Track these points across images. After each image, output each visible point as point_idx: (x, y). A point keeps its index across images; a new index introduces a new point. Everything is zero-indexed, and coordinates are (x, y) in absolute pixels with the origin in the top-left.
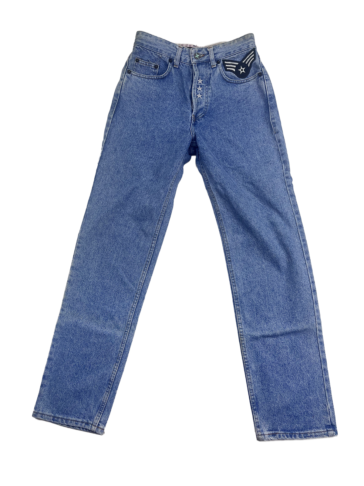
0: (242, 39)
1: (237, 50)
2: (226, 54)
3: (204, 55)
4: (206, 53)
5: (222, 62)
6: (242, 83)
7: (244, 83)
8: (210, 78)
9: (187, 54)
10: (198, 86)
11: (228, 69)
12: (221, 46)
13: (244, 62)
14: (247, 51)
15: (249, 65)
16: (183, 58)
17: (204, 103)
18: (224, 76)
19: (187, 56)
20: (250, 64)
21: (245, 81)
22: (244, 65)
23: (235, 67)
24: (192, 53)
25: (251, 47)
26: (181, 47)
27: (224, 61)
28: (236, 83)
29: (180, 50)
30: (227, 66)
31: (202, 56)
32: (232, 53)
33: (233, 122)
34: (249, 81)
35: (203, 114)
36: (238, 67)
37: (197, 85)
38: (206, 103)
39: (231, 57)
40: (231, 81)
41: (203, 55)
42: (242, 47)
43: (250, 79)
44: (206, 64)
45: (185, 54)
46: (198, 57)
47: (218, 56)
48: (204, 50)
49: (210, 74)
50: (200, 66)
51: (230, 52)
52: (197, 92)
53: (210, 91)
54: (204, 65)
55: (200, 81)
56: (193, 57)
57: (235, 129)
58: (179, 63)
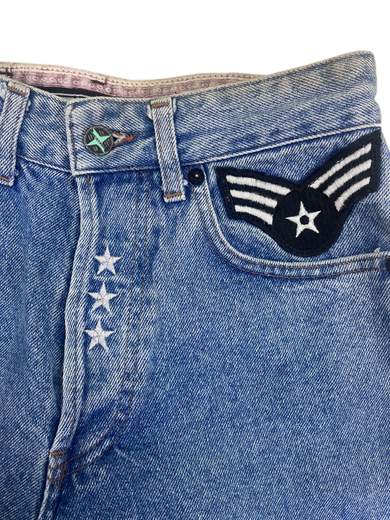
0: (316, 80)
1: (289, 128)
2: (234, 142)
3: (133, 137)
4: (141, 126)
5: (213, 178)
6: (298, 279)
7: (310, 278)
8: (156, 248)
9: (53, 127)
10: (95, 286)
11: (239, 208)
12: (212, 100)
13: (315, 185)
14: (338, 140)
15: (339, 204)
16: (33, 146)
17: (116, 379)
18: (218, 245)
19: (52, 135)
20: (346, 202)
21: (317, 272)
22: (318, 200)
23: (273, 203)
24: (72, 125)
25: (361, 125)
26: (19, 94)
27: (222, 172)
28: (272, 277)
29: (15, 108)
30: (235, 193)
31: (121, 138)
32: (263, 141)
33: (250, 470)
34: (334, 276)
35: (107, 443)
36: (286, 207)
37: (92, 281)
38: (127, 376)
39: (259, 157)
40: (250, 267)
41: (129, 134)
42: (313, 117)
43: (342, 269)
44: (141, 180)
45: (43, 127)
46: (104, 144)
47: (196, 149)
48: (130, 111)
49: (156, 232)
50: (110, 191)
51: (252, 137)
52: (86, 317)
53: (152, 313)
54: (129, 187)
55: (108, 261)
56: (79, 146)
57: (258, 508)
58: (18, 167)
